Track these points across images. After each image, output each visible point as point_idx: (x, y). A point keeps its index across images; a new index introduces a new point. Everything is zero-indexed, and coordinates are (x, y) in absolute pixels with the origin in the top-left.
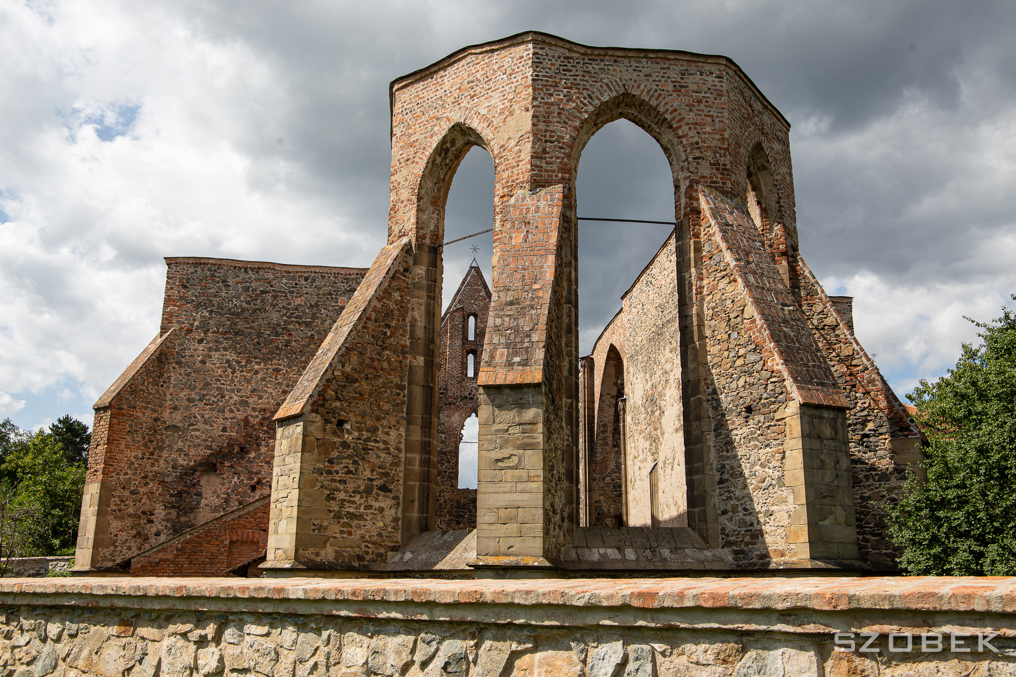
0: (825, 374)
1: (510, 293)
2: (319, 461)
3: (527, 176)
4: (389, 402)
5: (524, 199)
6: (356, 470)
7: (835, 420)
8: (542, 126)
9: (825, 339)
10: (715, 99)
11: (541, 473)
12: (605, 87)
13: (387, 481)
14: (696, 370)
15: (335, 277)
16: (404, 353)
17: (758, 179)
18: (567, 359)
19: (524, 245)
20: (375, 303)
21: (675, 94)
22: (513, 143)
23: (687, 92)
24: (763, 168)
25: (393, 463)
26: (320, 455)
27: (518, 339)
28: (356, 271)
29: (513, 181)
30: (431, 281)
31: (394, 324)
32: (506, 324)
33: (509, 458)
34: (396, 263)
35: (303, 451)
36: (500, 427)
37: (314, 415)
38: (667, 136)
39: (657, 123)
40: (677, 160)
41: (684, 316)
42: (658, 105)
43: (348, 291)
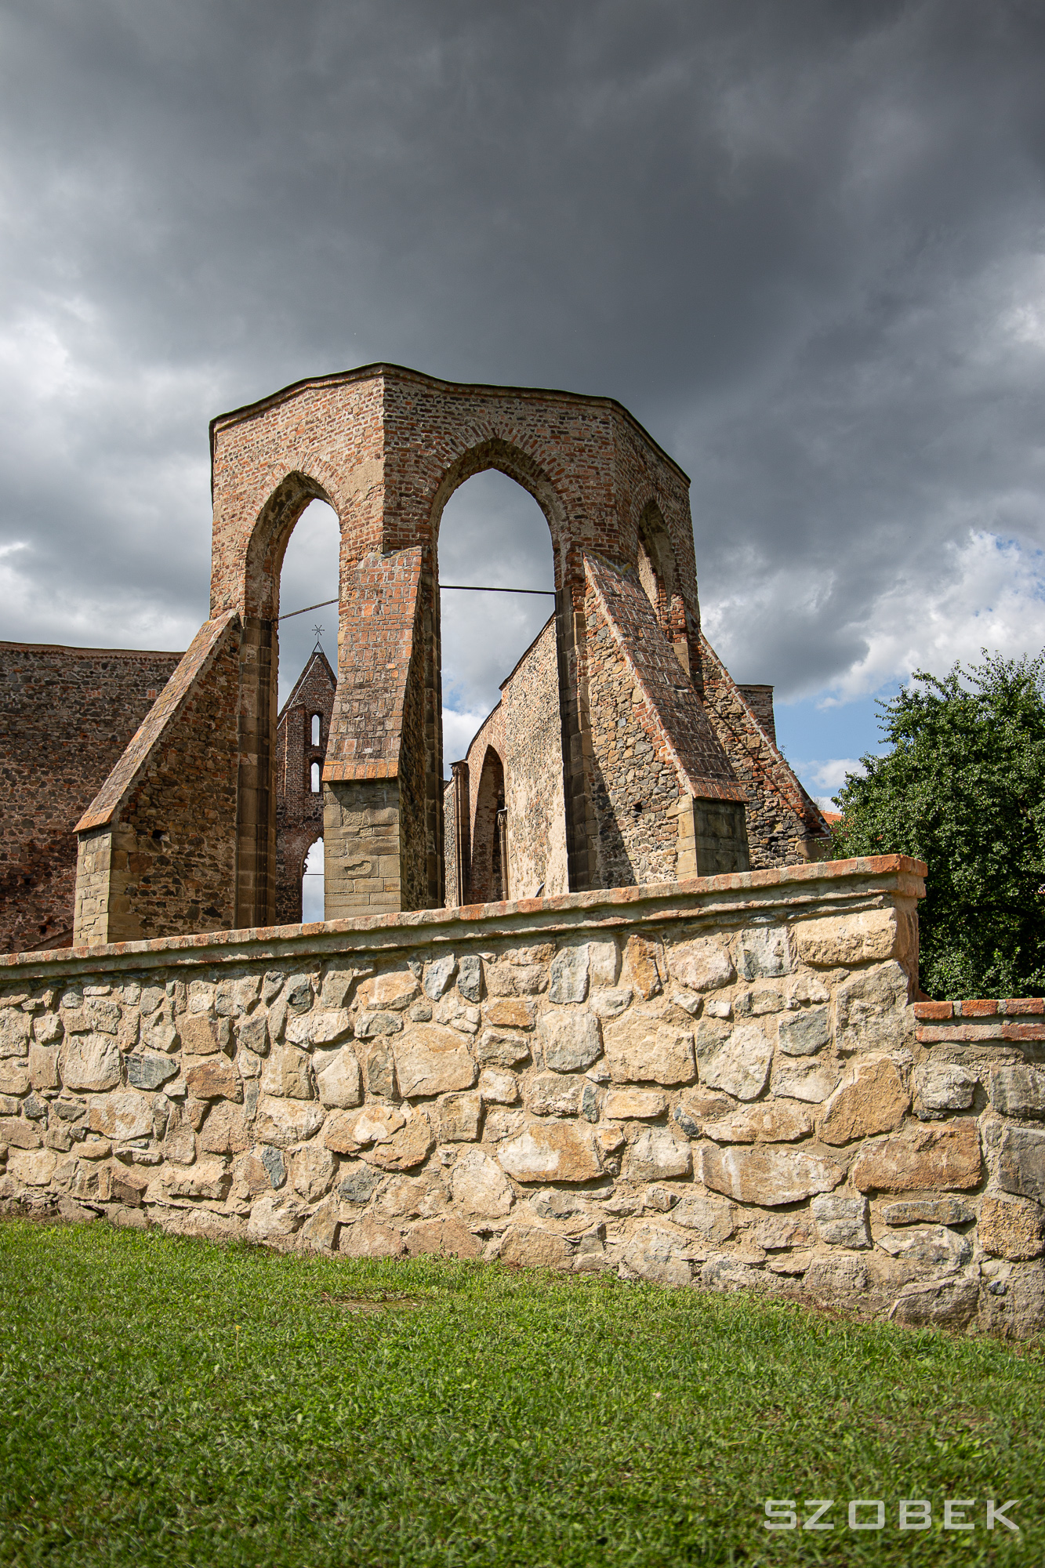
0: (722, 764)
1: (359, 674)
2: (132, 879)
3: (379, 536)
4: (216, 809)
5: (375, 563)
6: (177, 890)
7: (732, 816)
8: (396, 477)
9: (730, 729)
10: (600, 448)
11: (398, 881)
12: (471, 431)
13: (215, 904)
14: (580, 764)
15: (142, 664)
16: (233, 750)
17: (652, 543)
18: (429, 752)
19: (376, 618)
20: (196, 689)
21: (553, 441)
22: (362, 496)
23: (568, 439)
24: (659, 530)
25: (222, 882)
26: (132, 872)
27: (370, 728)
28: (168, 656)
29: (362, 542)
30: (265, 663)
31: (219, 714)
32: (356, 710)
33: (361, 865)
34: (222, 641)
35: (112, 867)
36: (350, 829)
37: (125, 824)
38: (545, 490)
39: (532, 475)
40: (557, 519)
41: (565, 702)
42: (533, 454)
43: (159, 681)
